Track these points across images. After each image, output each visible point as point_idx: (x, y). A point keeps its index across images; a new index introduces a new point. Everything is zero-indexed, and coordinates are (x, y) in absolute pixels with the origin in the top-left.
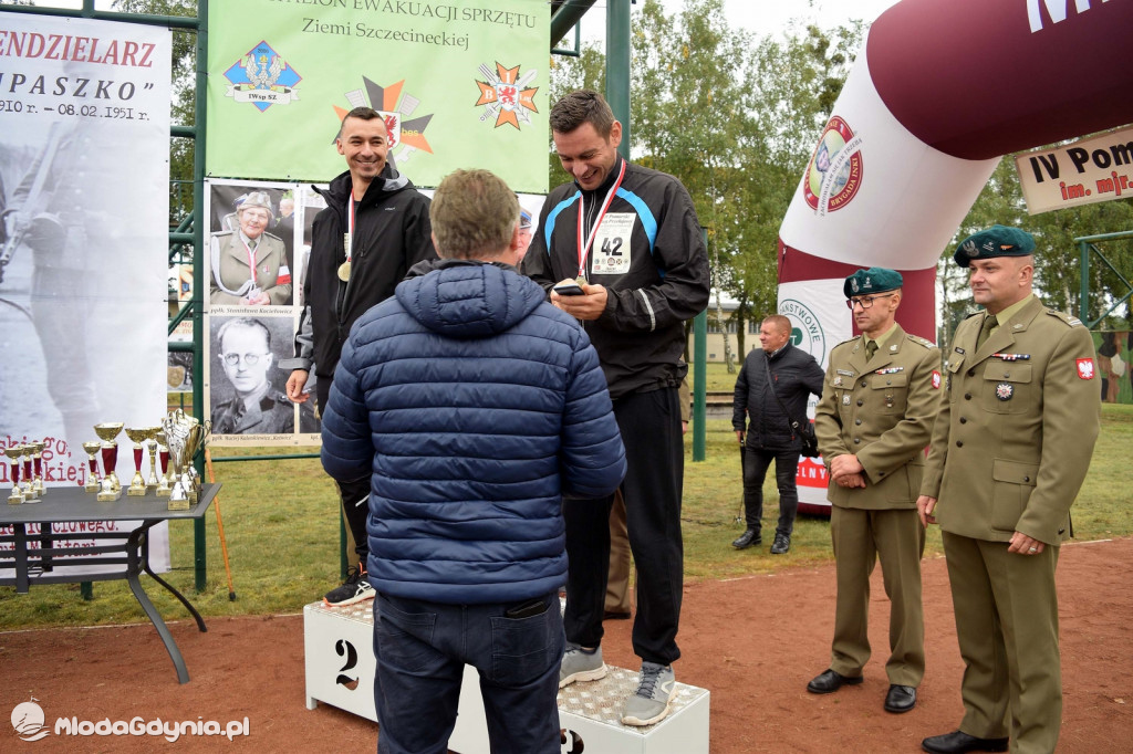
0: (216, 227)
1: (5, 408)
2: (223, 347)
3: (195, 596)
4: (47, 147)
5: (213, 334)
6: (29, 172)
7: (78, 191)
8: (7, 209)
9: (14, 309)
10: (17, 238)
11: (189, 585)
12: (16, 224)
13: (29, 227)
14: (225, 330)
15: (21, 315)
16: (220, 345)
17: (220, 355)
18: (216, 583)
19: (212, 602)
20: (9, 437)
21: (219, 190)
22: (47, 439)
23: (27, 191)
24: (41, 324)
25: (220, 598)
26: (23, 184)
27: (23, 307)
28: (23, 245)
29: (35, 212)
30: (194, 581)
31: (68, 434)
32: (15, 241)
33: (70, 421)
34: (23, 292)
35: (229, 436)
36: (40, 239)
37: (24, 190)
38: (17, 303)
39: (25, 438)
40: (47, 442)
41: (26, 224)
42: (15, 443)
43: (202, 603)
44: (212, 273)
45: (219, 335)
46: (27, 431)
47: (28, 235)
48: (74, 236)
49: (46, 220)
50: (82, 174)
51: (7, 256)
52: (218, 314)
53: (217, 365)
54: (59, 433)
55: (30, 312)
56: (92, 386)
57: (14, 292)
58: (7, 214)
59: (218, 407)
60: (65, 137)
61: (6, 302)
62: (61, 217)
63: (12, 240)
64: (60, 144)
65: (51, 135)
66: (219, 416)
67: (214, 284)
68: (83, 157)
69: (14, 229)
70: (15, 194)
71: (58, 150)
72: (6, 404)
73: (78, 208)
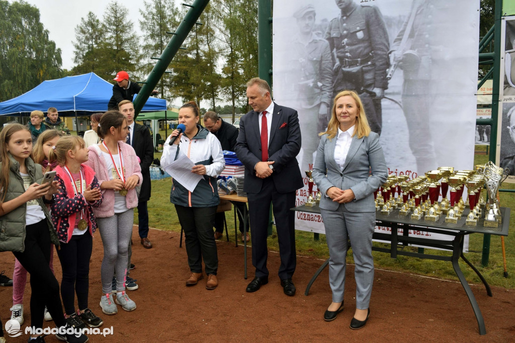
0: (509, 47)
1: (388, 154)
2: (511, 122)
3: (482, 268)
4: (410, 15)
5: (504, 114)
6: (401, 29)
7: (427, 36)
8: (390, 50)
9: (393, 102)
10: (395, 65)
11: (477, 260)
12: (395, 58)
13: (401, 58)
14: (512, 111)
15: (397, 105)
16: (509, 120)
17: (508, 127)
18: (494, 262)
19: (492, 275)
20: (389, 169)
21: (511, 23)
22: (407, 171)
23: (401, 40)
24: (407, 111)
25: (497, 273)
26: (398, 36)
27: (398, 101)
28: (398, 68)
29: (404, 50)
30: (481, 258)
31: (419, 169)
32: (394, 66)
33: (420, 162)
34: (398, 94)
35: (511, 176)
36: (408, 64)
37: (399, 39)
38: (394, 99)
39: (397, 170)
40: (408, 173)
41: (400, 57)
42: (392, 172)
43: (486, 274)
44: (506, 76)
45: (508, 114)
46: (398, 166)
47: (401, 63)
48: (424, 61)
49: (410, 54)
50: (429, 26)
51: (390, 75)
52: (509, 102)
53: (506, 132)
54: (414, 168)
55: (401, 104)
56: (432, 144)
57: (393, 94)
58: (390, 53)
59: (505, 159)
60: (420, 7)
61: (390, 99)
62: (418, 51)
63: (393, 66)
64: (417, 11)
65: (413, 7)
66: (506, 164)
67: (506, 83)
68: (430, 16)
69: (394, 60)
70: (395, 42)
71: (416, 15)
72: (388, 152)
73: (427, 46)
